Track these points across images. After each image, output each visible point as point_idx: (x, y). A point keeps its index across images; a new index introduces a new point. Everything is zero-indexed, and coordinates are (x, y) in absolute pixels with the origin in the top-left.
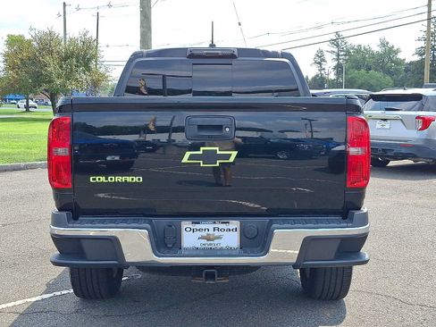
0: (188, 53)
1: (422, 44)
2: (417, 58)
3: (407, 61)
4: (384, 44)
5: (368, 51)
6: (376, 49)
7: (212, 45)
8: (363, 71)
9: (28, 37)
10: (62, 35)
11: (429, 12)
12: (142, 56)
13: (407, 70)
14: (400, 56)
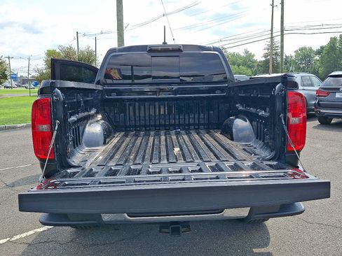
0: (148, 49)
1: (266, 51)
2: (264, 59)
3: (258, 60)
4: (247, 52)
5: (238, 55)
6: (242, 54)
7: (165, 43)
8: (236, 66)
9: (58, 51)
10: (76, 48)
11: (272, 34)
12: (115, 52)
13: (258, 65)
14: (255, 58)
